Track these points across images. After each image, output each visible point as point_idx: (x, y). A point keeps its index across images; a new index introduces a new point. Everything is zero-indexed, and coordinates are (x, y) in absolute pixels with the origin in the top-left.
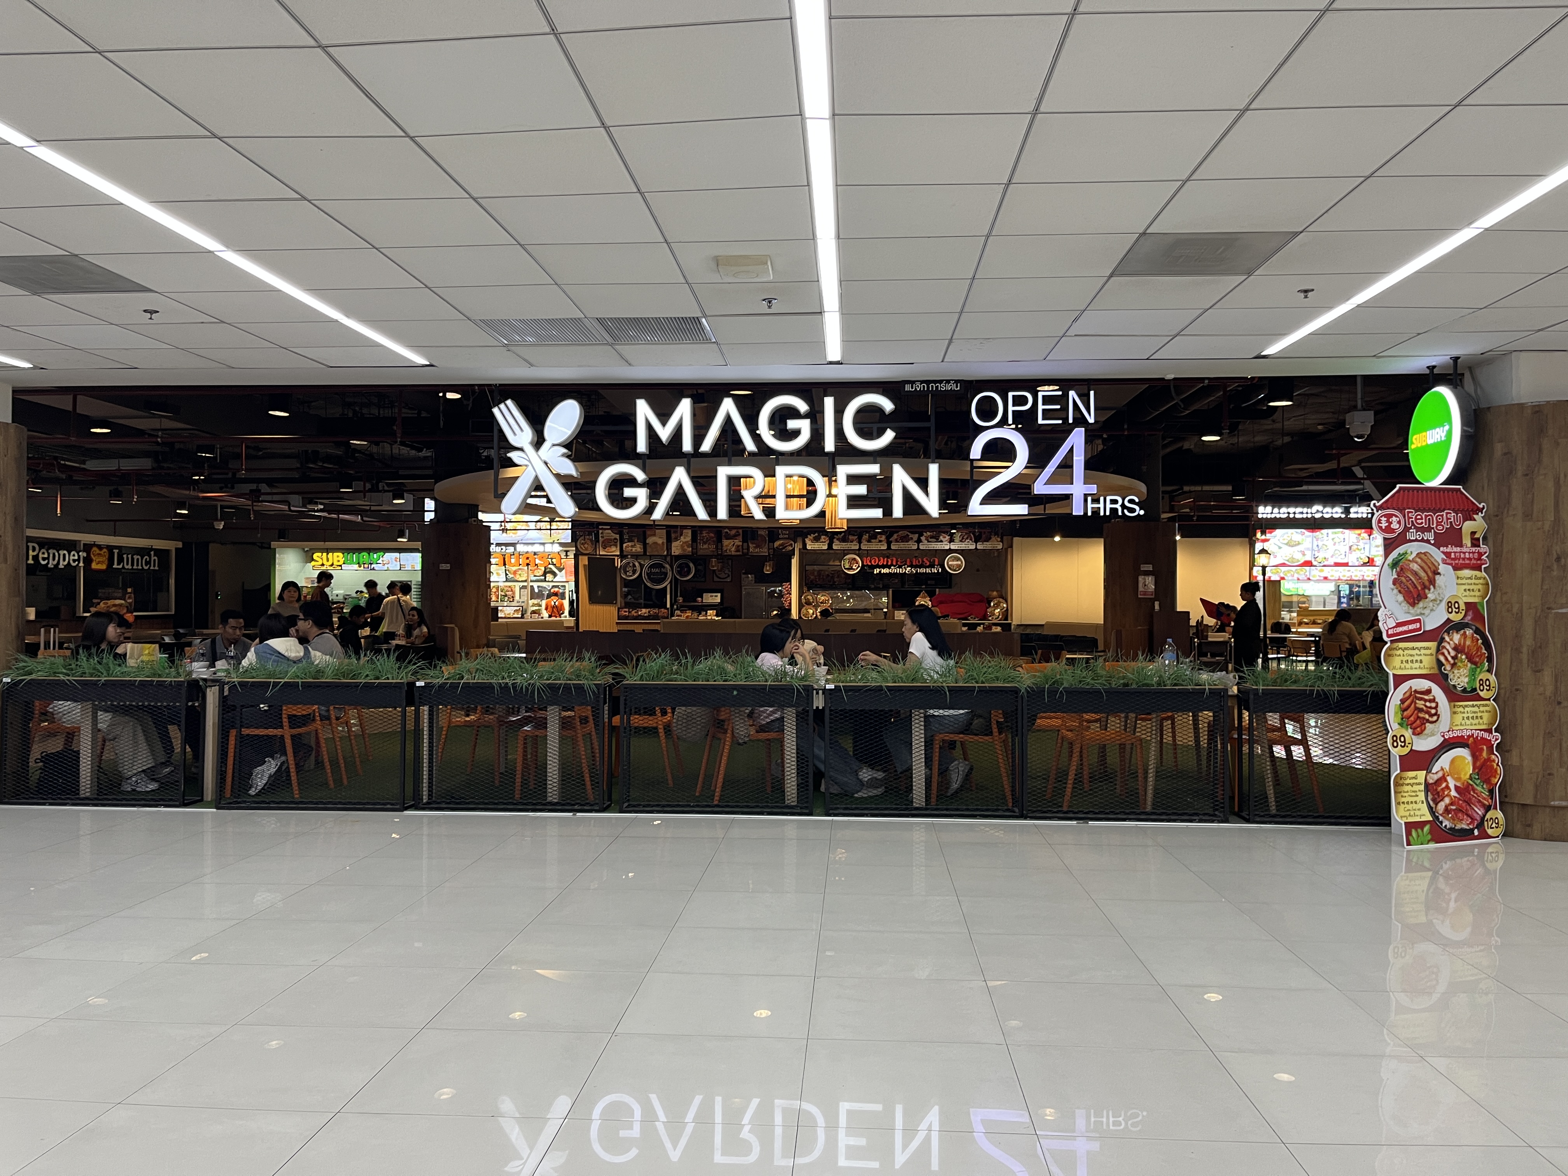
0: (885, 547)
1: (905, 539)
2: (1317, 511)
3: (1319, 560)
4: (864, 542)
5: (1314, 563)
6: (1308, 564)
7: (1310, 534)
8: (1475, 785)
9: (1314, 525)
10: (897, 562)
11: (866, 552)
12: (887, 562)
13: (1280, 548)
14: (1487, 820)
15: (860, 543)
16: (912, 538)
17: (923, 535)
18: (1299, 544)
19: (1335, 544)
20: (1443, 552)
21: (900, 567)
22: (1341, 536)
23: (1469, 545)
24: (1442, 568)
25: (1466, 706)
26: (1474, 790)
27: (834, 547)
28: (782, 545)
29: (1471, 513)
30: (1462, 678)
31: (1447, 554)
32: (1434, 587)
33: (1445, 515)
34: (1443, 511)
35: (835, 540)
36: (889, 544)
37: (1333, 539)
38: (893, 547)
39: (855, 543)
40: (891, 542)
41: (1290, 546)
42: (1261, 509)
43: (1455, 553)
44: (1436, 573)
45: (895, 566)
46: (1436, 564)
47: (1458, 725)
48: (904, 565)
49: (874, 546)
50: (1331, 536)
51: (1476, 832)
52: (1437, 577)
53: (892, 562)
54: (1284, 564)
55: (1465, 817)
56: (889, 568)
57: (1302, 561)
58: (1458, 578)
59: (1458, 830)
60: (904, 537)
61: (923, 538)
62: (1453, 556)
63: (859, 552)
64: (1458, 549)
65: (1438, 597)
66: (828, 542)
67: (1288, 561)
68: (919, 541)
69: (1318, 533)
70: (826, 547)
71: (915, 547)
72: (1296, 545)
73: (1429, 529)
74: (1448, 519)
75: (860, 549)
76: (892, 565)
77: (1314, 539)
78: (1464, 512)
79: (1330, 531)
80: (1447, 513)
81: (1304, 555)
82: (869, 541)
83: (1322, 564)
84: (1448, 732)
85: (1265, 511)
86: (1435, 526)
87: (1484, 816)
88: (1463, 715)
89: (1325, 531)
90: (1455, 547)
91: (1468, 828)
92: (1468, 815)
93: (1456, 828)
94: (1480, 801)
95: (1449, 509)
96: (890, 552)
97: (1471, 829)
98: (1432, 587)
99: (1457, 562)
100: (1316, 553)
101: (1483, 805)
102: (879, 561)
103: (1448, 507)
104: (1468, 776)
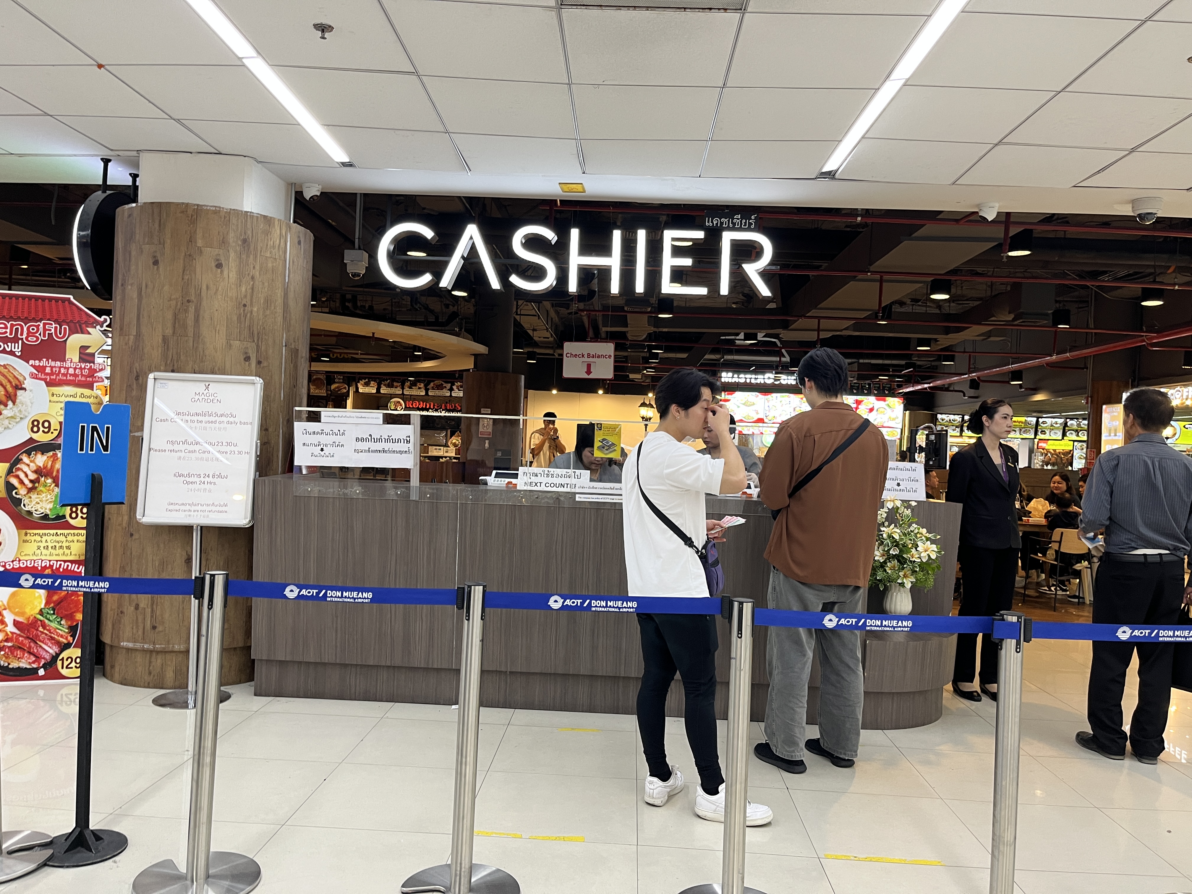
0: (423, 393)
1: (440, 387)
2: (768, 378)
3: (769, 418)
4: (406, 388)
5: (766, 420)
6: (760, 420)
7: (763, 397)
8: (47, 621)
9: (765, 389)
10: (434, 406)
11: (409, 397)
12: (426, 405)
13: (738, 407)
14: (62, 659)
15: (403, 389)
16: (445, 387)
17: (454, 385)
18: (754, 404)
19: (782, 406)
20: (32, 365)
21: (436, 410)
22: (787, 399)
23: (76, 359)
24: (29, 383)
25: (45, 534)
26: (44, 626)
27: (382, 391)
28: (338, 387)
29: (84, 326)
30: (44, 505)
31: (41, 369)
32: (14, 403)
33: (42, 325)
34: (40, 321)
35: (382, 385)
36: (427, 391)
37: (781, 401)
38: (430, 394)
39: (399, 388)
40: (428, 389)
41: (746, 406)
42: (724, 374)
43: (52, 367)
44: (19, 387)
45: (432, 409)
46: (21, 378)
47: (29, 555)
48: (440, 409)
49: (415, 392)
50: (779, 399)
51: (41, 672)
52: (20, 393)
53: (430, 406)
54: (742, 420)
55: (26, 655)
56: (428, 411)
57: (755, 419)
58: (53, 395)
59: (11, 669)
60: (439, 385)
61: (455, 387)
62: (48, 370)
63: (403, 396)
64: (58, 364)
65: (18, 414)
66: (376, 387)
67: (745, 418)
68: (451, 390)
69: (769, 396)
70: (374, 391)
71: (448, 394)
72: (751, 405)
73: (15, 340)
74: (45, 330)
75: (403, 394)
76: (430, 408)
77: (766, 401)
78: (72, 325)
79: (779, 395)
80: (45, 324)
81: (757, 413)
82: (410, 388)
83: (771, 422)
84: (13, 561)
85: (727, 377)
86: (24, 337)
87: (58, 655)
88: (40, 544)
89: (774, 395)
90: (52, 360)
91: (28, 667)
92: (30, 653)
93: (10, 666)
94: (52, 638)
95: (49, 320)
96: (427, 397)
97: (33, 668)
98: (10, 403)
99: (54, 377)
100: (767, 412)
101: (58, 643)
102: (419, 404)
103: (48, 317)
104: (37, 610)
